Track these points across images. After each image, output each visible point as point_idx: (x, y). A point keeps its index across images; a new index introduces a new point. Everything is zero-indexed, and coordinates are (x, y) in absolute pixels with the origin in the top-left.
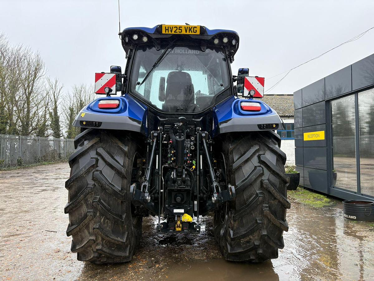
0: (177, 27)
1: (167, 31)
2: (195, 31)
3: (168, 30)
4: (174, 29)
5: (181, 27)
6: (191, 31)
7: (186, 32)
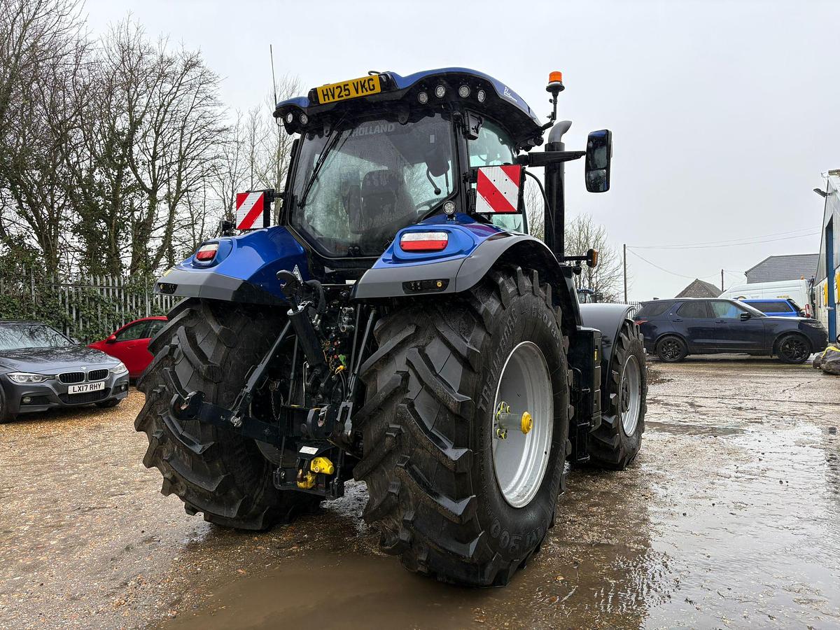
0: (340, 87)
1: (326, 97)
2: (372, 88)
3: (327, 95)
4: (337, 92)
5: (347, 85)
6: (366, 89)
7: (357, 93)
